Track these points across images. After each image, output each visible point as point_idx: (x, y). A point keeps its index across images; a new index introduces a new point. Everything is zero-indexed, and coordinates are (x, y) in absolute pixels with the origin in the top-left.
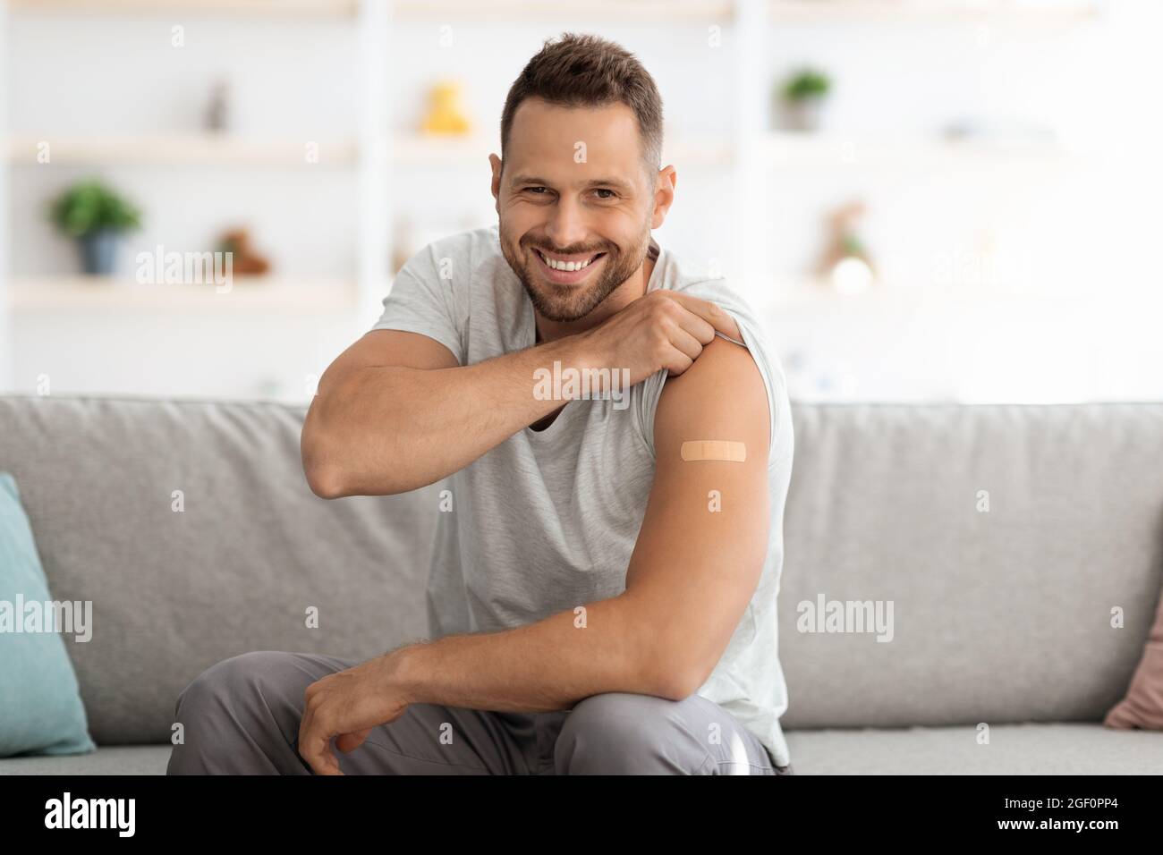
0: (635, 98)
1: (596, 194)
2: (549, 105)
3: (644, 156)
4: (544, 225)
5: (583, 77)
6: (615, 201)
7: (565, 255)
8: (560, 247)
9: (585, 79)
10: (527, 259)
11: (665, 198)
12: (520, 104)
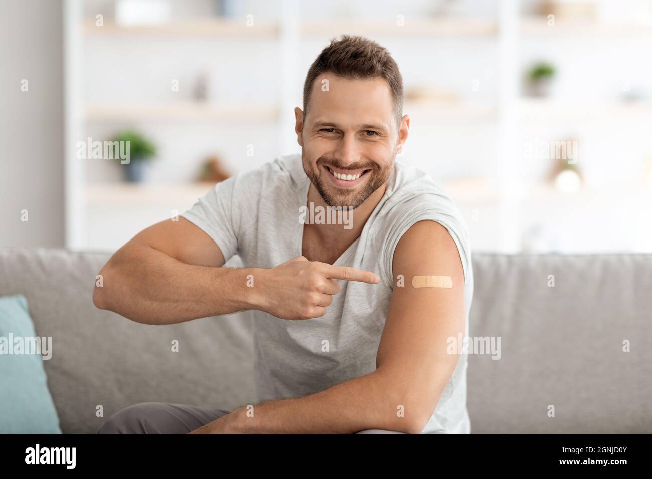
0: (389, 74)
1: (365, 133)
2: (338, 78)
3: (394, 110)
4: (334, 152)
5: (359, 60)
6: (377, 138)
7: (346, 171)
8: (344, 166)
9: (360, 62)
10: (321, 173)
11: (403, 135)
12: (318, 78)
